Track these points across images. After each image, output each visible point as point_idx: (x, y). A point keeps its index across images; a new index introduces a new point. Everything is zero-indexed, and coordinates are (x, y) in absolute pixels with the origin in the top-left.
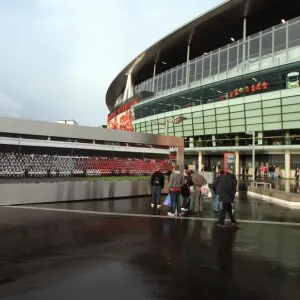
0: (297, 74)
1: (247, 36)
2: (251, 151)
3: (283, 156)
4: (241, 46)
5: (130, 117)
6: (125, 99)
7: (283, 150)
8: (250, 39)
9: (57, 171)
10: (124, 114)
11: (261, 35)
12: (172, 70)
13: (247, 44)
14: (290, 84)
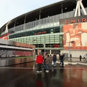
0: (53, 30)
1: (40, 19)
2: (44, 49)
3: (50, 50)
4: (39, 21)
5: (7, 38)
6: (5, 33)
7: (50, 49)
8: (41, 20)
9: (9, 55)
10: (5, 37)
11: (44, 19)
12: (20, 26)
13: (40, 21)
14: (51, 32)
